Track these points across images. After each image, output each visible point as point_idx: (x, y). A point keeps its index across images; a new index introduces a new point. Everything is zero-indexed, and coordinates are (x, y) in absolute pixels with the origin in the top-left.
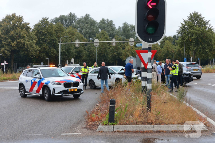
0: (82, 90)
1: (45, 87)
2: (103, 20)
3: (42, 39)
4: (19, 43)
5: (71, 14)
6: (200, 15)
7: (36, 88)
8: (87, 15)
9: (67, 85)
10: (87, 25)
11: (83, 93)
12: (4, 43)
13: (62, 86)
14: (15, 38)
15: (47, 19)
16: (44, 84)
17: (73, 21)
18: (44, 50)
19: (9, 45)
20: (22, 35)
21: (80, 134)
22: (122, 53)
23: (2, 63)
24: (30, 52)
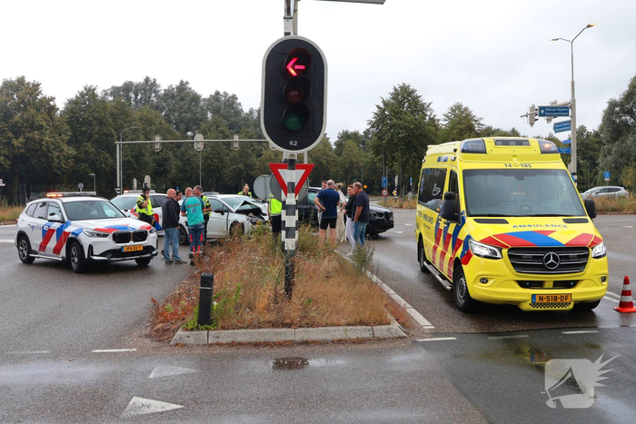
0: (154, 249)
1: (73, 242)
2: (217, 93)
3: (82, 133)
4: (30, 139)
5: (147, 80)
6: (413, 92)
7: (52, 243)
8: (182, 81)
9: (121, 237)
10: (182, 103)
11: (156, 254)
13: (109, 239)
14: (23, 129)
15: (95, 89)
16: (70, 236)
17: (151, 94)
18: (86, 156)
19: (9, 144)
20: (36, 124)
21: (135, 350)
22: (255, 165)
24: (54, 161)
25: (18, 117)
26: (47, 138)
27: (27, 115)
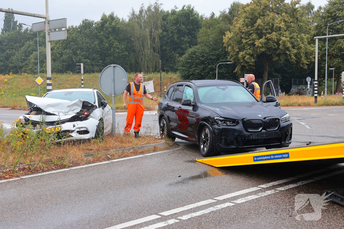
4: (270, 39)
12: (244, 41)
14: (264, 31)
18: (340, 52)
19: (253, 45)
20: (275, 25)
23: (241, 79)
24: (291, 59)
25: (259, 21)
26: (283, 38)
27: (267, 19)
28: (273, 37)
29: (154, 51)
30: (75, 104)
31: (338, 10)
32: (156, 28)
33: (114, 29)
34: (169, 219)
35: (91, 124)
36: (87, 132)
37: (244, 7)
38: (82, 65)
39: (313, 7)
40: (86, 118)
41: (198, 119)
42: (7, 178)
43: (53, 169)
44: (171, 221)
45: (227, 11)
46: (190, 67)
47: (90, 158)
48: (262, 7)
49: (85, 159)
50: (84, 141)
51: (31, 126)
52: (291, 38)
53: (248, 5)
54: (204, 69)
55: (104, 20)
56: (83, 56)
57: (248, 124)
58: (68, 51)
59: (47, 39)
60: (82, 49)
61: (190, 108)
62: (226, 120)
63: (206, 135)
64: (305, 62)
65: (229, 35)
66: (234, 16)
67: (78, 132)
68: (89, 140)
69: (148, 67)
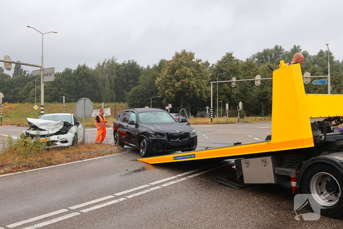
2: (322, 52)
4: (184, 83)
5: (276, 47)
8: (295, 46)
12: (168, 83)
14: (180, 78)
15: (232, 54)
17: (279, 55)
18: (225, 92)
19: (174, 85)
23: (166, 107)
24: (197, 95)
25: (177, 71)
26: (192, 82)
27: (182, 70)
28: (186, 81)
29: (111, 89)
30: (59, 124)
31: (223, 66)
32: (113, 74)
33: (85, 74)
34: (120, 198)
35: (69, 136)
36: (66, 142)
37: (168, 62)
38: (64, 97)
39: (209, 64)
40: (66, 133)
41: (139, 133)
42: (14, 172)
43: (44, 166)
44: (122, 199)
45: (158, 65)
46: (134, 99)
47: (69, 159)
48: (179, 63)
49: (65, 159)
50: (65, 148)
51: (30, 138)
52: (197, 82)
53: (170, 61)
54: (143, 100)
55: (79, 69)
56: (64, 91)
57: (170, 136)
58: (55, 88)
59: (42, 81)
60: (64, 87)
61: (134, 126)
62: (156, 134)
63: (144, 144)
64: (205, 97)
65: (159, 79)
66: (162, 68)
67: (61, 142)
68: (68, 147)
69: (107, 99)
